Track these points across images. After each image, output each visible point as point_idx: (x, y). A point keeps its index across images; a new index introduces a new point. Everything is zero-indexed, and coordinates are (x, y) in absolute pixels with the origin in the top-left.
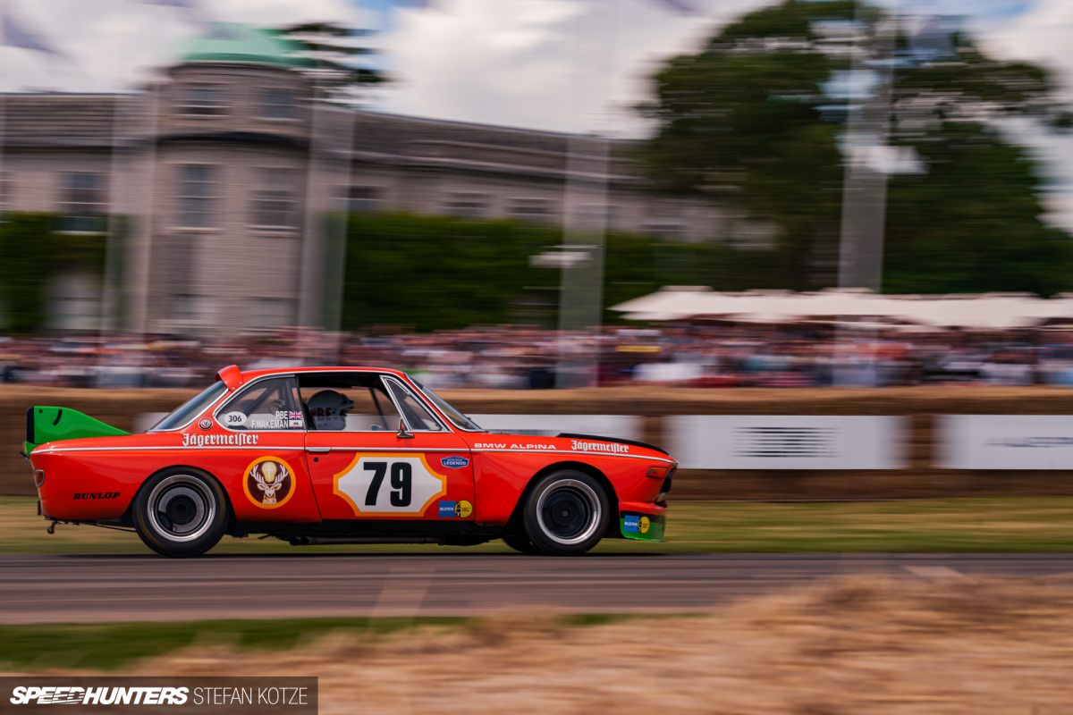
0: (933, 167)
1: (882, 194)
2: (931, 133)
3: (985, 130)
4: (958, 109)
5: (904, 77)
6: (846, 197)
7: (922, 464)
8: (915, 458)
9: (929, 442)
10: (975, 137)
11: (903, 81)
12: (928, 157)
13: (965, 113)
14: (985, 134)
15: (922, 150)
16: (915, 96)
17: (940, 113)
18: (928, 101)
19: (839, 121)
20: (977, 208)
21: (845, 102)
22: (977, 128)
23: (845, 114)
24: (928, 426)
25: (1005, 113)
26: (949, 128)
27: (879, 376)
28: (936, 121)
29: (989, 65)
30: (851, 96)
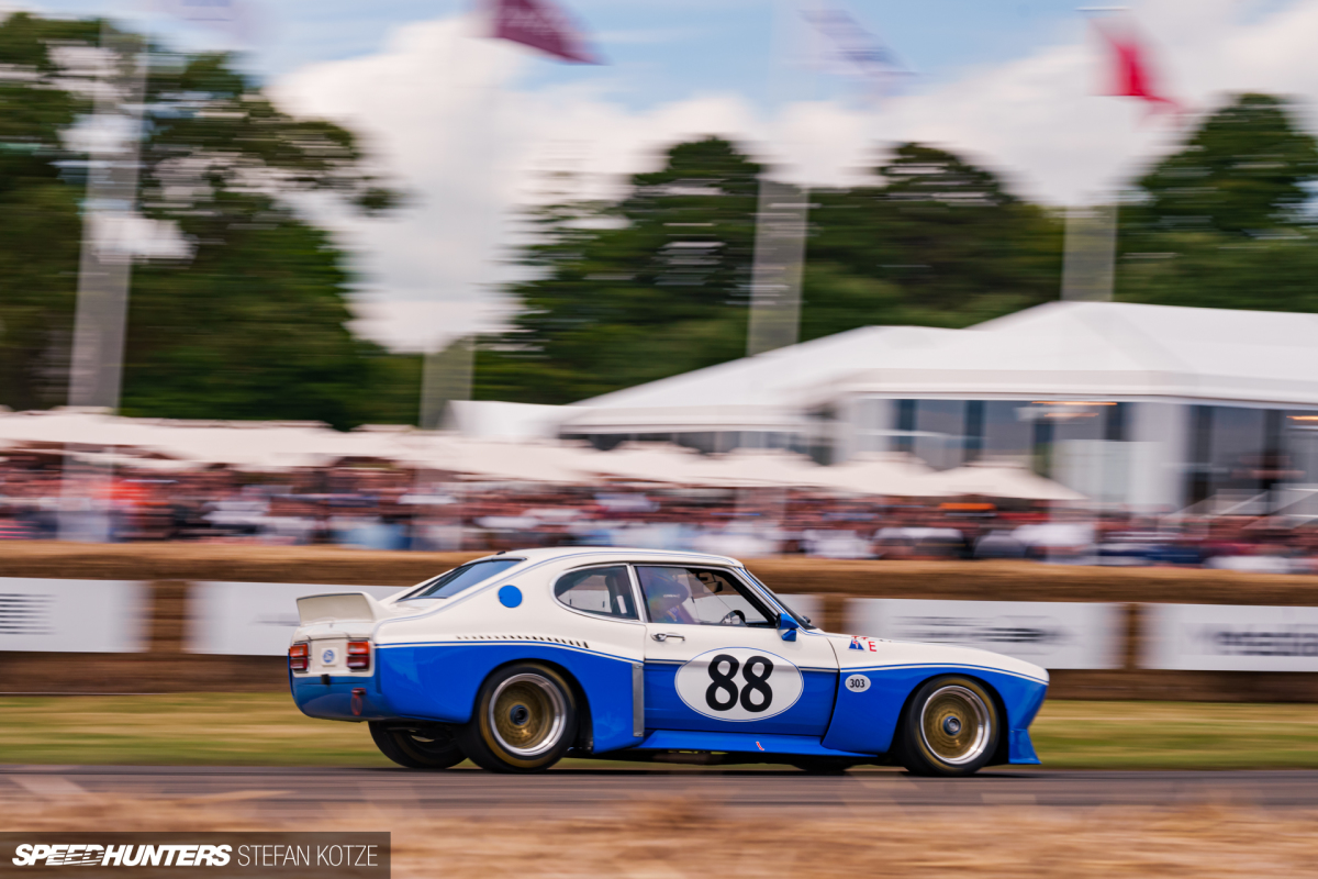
0: (201, 250)
1: (124, 283)
2: (199, 205)
3: (278, 206)
4: (241, 177)
5: (165, 128)
6: (83, 284)
7: (168, 647)
8: (155, 638)
9: (181, 617)
10: (264, 215)
11: (164, 134)
12: (195, 237)
13: (250, 182)
14: (275, 211)
15: (187, 226)
16: (186, 155)
17: (215, 179)
18: (197, 163)
19: (79, 182)
20: (262, 308)
21: (85, 157)
22: (265, 203)
23: (84, 172)
24: (181, 595)
25: (294, 184)
26: (222, 200)
27: (115, 528)
28: (207, 190)
29: (283, 121)
30: (92, 150)
